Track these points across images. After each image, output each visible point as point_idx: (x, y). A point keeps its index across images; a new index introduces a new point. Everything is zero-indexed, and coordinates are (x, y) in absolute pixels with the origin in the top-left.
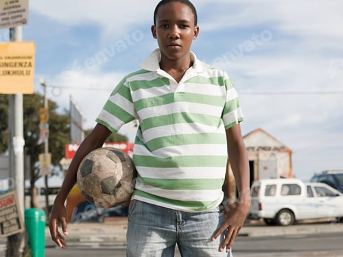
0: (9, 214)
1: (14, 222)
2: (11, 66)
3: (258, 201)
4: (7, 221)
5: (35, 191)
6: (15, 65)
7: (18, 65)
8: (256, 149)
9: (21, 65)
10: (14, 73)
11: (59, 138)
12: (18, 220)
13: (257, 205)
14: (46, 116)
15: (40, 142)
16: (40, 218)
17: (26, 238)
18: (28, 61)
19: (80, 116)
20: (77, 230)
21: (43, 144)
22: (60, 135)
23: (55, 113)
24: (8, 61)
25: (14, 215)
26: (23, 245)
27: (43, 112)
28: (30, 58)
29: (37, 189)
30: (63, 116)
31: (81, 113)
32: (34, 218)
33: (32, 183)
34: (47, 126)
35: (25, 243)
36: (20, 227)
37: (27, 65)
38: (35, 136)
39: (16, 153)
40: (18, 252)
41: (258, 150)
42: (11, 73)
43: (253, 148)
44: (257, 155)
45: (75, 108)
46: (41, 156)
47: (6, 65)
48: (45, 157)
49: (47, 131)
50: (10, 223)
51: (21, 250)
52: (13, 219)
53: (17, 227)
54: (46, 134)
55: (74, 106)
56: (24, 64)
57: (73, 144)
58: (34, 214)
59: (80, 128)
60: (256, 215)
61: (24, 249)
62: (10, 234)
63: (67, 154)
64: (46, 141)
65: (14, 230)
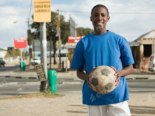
0: (41, 73)
1: (43, 76)
2: (41, 7)
3: (153, 63)
4: (41, 75)
5: (56, 55)
6: (42, 7)
7: (44, 6)
8: (153, 39)
9: (45, 6)
10: (42, 11)
11: (66, 32)
12: (44, 75)
13: (152, 65)
14: (59, 24)
15: (57, 36)
16: (54, 74)
17: (48, 82)
18: (48, 4)
19: (74, 23)
20: (72, 74)
21: (58, 37)
22: (66, 31)
23: (64, 21)
24: (39, 4)
25: (43, 73)
26: (47, 85)
27: (58, 23)
28: (49, 2)
29: (57, 54)
30: (67, 23)
31: (75, 21)
32: (52, 74)
33: (55, 52)
34: (60, 28)
35: (48, 84)
36: (45, 78)
37: (48, 6)
38: (55, 31)
39: (43, 47)
40: (45, 88)
41: (154, 39)
42: (41, 11)
43: (152, 39)
44: (154, 42)
45: (72, 20)
46: (57, 42)
47: (38, 6)
48: (59, 42)
49: (60, 31)
50: (42, 76)
51: (46, 88)
52: (43, 75)
53: (44, 78)
54: (59, 32)
55: (72, 19)
56: (46, 6)
57: (71, 37)
58: (52, 72)
59: (74, 29)
60: (152, 69)
61: (48, 87)
62: (41, 81)
63: (68, 41)
64: (59, 35)
65: (43, 79)
